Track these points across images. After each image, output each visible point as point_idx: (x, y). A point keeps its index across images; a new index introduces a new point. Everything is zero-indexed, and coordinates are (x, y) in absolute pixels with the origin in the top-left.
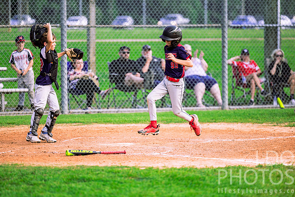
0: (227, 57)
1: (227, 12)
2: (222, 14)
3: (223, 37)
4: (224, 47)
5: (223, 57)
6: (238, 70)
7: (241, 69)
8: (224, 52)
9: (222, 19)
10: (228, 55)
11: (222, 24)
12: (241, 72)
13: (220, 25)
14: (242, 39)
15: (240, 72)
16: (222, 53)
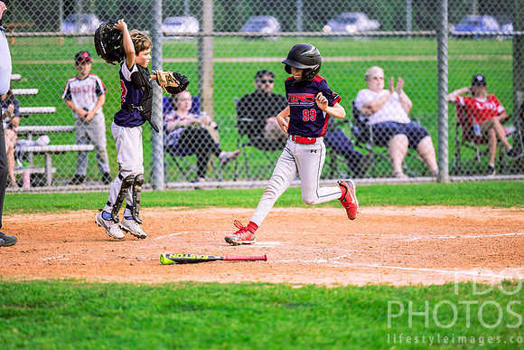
0: (446, 89)
1: (446, 9)
2: (439, 13)
3: (440, 53)
4: (441, 71)
5: (440, 88)
6: (466, 111)
7: (472, 111)
8: (441, 80)
9: (438, 22)
10: (449, 85)
11: (438, 31)
12: (472, 116)
13: (434, 32)
15: (469, 116)
16: (436, 81)
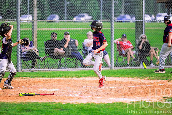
0: (113, 39)
1: (113, 13)
2: (111, 14)
3: (111, 27)
4: (112, 33)
5: (111, 38)
6: (120, 46)
7: (122, 46)
8: (112, 36)
9: (111, 17)
10: (114, 37)
11: (111, 20)
12: (122, 48)
13: (109, 20)
14: (122, 28)
15: (121, 48)
16: (110, 36)
